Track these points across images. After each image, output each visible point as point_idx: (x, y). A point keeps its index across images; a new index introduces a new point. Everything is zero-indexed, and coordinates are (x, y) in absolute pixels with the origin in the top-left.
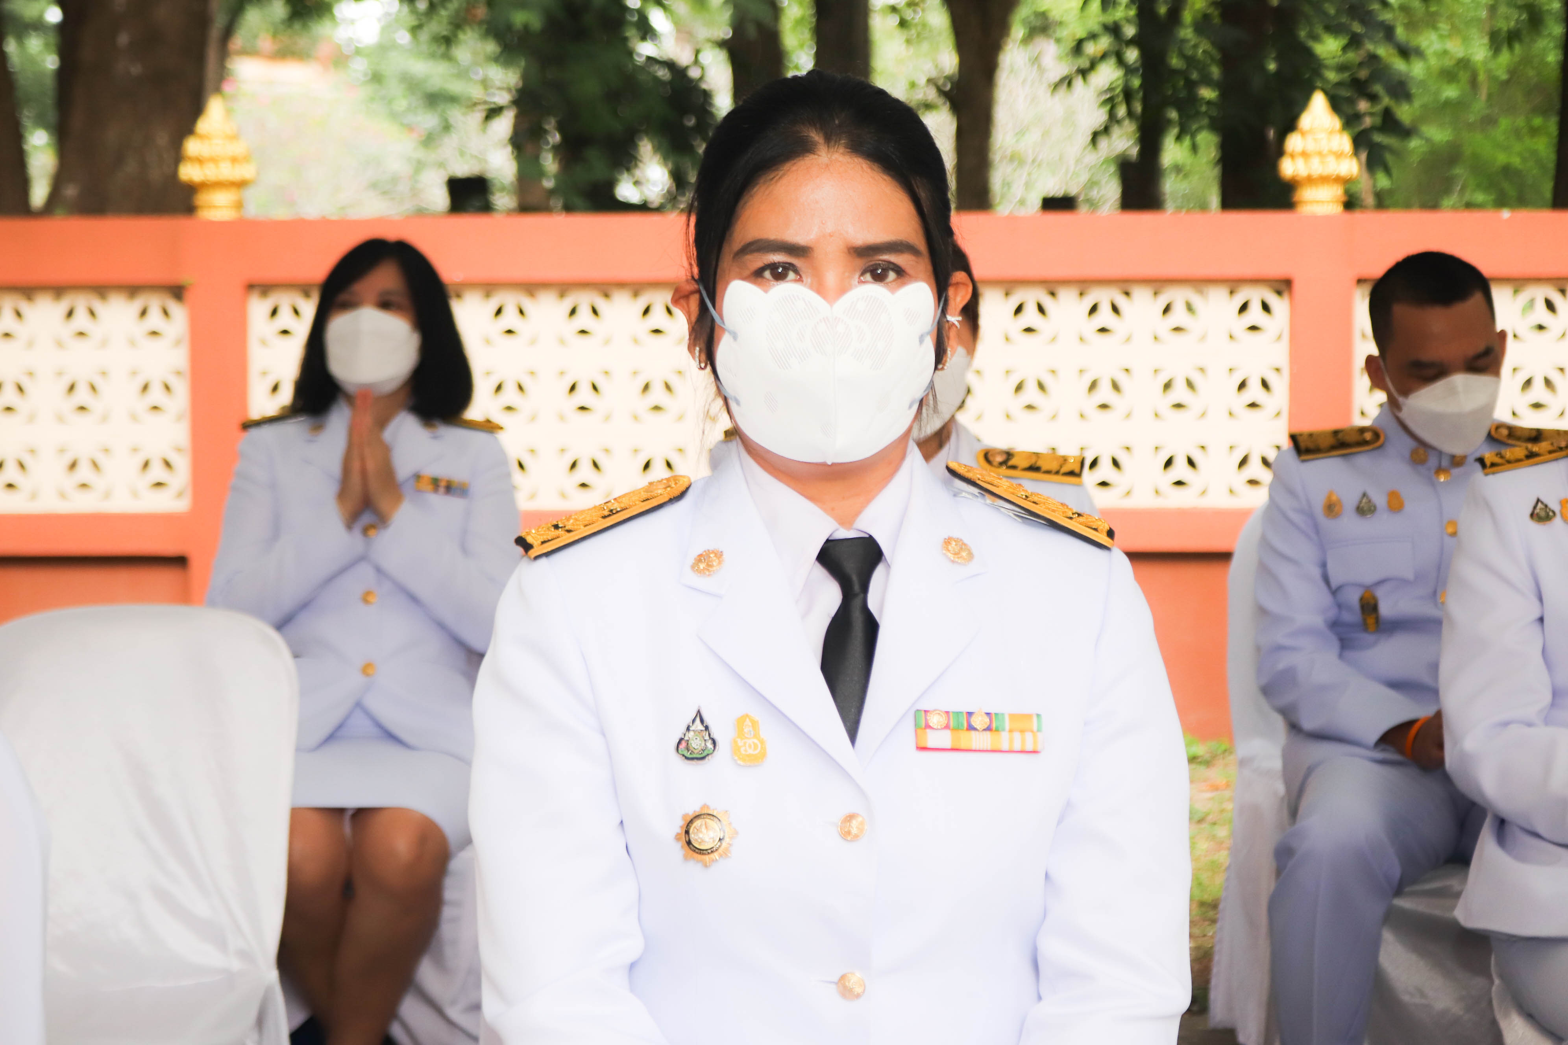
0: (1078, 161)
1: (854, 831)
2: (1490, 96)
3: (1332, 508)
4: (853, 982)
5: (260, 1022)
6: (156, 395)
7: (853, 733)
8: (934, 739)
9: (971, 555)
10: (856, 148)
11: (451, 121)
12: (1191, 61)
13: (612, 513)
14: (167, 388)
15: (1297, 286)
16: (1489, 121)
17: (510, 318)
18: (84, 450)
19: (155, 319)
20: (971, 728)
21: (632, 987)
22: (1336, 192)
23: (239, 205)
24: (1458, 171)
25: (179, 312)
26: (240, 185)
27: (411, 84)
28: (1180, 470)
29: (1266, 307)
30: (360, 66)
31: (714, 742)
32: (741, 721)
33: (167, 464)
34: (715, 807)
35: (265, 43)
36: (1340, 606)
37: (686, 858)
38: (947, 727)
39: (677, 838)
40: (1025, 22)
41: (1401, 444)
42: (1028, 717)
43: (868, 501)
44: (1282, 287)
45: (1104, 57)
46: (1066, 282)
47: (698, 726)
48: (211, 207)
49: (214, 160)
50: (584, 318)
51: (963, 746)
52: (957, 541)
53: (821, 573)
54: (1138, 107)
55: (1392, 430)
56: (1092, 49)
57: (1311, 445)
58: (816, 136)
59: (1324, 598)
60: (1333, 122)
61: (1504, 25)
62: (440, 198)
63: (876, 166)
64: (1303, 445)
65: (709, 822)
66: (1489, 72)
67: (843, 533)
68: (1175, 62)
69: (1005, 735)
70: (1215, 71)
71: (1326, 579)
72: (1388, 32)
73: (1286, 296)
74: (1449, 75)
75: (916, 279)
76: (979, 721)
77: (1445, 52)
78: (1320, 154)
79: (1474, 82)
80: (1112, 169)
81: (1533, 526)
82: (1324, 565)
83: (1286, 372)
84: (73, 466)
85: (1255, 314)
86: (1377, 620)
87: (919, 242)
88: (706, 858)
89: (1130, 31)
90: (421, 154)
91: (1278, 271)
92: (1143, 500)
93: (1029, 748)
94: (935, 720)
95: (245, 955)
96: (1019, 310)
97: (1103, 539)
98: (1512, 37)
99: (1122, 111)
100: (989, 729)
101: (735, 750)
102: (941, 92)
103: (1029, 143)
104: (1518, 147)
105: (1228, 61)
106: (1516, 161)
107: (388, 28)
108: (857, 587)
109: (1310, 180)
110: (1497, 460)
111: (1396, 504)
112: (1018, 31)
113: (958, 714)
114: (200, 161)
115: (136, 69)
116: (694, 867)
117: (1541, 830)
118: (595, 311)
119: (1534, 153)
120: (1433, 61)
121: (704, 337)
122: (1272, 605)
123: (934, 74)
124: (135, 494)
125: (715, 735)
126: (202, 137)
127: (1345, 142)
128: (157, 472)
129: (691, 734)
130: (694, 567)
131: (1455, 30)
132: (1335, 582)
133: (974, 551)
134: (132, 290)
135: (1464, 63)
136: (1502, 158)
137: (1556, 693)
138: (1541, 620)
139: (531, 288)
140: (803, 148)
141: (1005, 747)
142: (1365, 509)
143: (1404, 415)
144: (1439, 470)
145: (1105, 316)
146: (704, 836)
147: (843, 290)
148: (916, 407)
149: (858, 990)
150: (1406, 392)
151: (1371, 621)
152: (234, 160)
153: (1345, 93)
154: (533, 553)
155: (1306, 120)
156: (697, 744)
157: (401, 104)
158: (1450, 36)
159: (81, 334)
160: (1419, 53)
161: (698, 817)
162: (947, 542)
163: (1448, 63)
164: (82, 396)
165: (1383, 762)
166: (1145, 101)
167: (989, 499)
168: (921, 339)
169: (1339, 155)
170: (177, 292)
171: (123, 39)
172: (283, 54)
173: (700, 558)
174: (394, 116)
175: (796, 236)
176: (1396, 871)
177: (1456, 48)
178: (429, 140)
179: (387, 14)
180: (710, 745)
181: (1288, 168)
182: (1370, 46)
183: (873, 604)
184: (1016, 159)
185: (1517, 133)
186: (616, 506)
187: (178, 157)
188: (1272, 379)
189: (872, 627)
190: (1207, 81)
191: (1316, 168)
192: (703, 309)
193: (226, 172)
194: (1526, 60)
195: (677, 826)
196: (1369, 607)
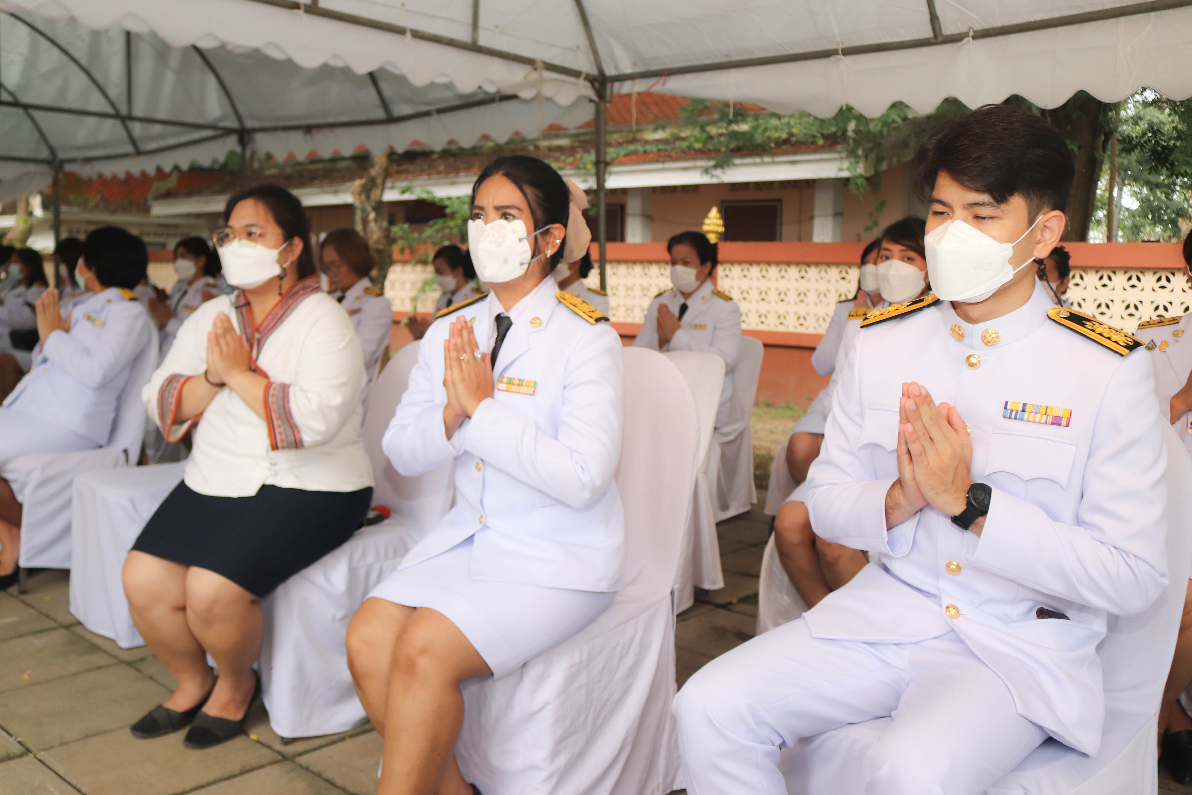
8: (501, 387)
20: (513, 384)
51: (509, 390)
75: (519, 219)
76: (516, 382)
87: (523, 207)
94: (504, 380)
100: (518, 385)
147: (492, 221)
168: (521, 240)
175: (482, 204)
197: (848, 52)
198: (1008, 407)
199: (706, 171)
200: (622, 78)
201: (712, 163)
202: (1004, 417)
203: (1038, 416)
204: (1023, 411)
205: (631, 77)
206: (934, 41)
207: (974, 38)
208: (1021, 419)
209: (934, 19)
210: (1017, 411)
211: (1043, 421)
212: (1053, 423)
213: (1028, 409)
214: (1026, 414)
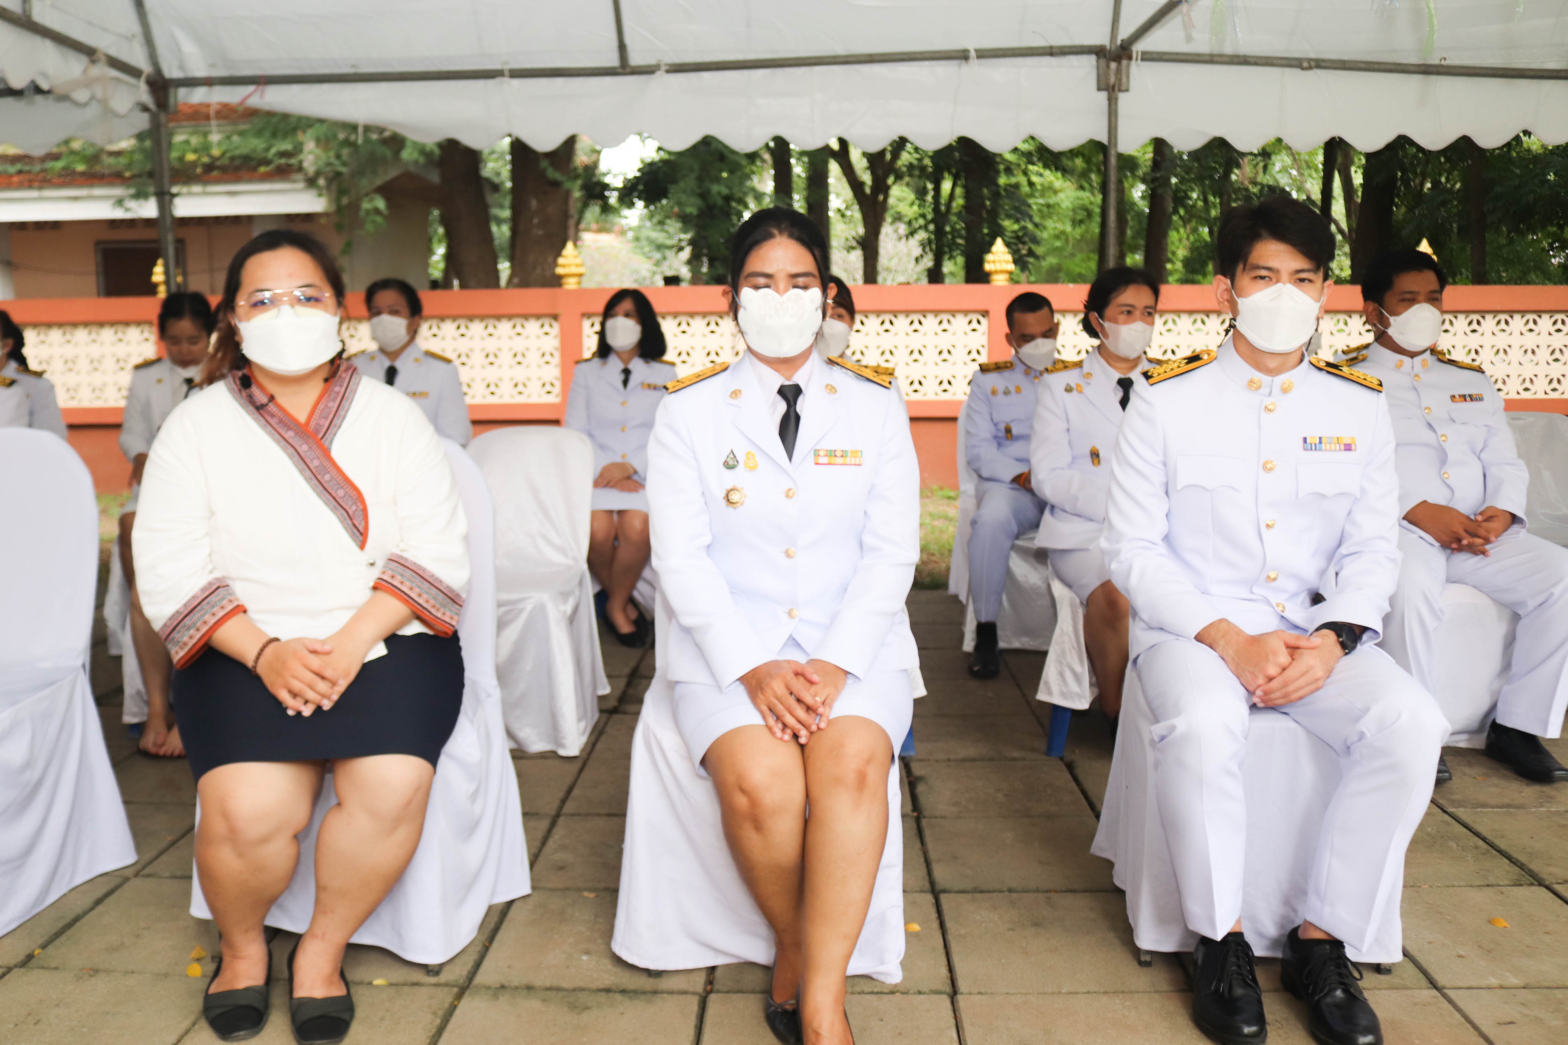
0: (913, 270)
1: (791, 495)
2: (1073, 245)
3: (994, 392)
4: (790, 552)
5: (581, 583)
6: (548, 358)
7: (790, 459)
8: (821, 460)
9: (836, 391)
10: (791, 236)
11: (667, 256)
12: (953, 229)
13: (699, 376)
14: (552, 355)
15: (991, 313)
16: (1073, 255)
17: (684, 327)
18: (520, 379)
19: (547, 328)
20: (835, 456)
21: (708, 554)
22: (1006, 276)
23: (579, 283)
24: (1061, 275)
25: (556, 325)
26: (580, 275)
27: (651, 241)
28: (945, 385)
29: (979, 322)
30: (630, 235)
31: (738, 462)
32: (748, 454)
33: (552, 385)
34: (738, 486)
35: (594, 226)
36: (998, 430)
37: (727, 506)
38: (826, 456)
39: (724, 498)
40: (892, 216)
41: (1020, 368)
42: (857, 452)
43: (796, 371)
44: (985, 314)
45: (920, 227)
46: (901, 312)
47: (732, 456)
48: (568, 284)
49: (569, 265)
50: (713, 327)
51: (832, 462)
52: (831, 385)
53: (779, 398)
54: (934, 247)
55: (1017, 362)
56: (916, 225)
57: (986, 368)
58: (775, 232)
59: (992, 427)
60: (1005, 249)
61: (1079, 217)
62: (661, 283)
63: (799, 243)
64: (983, 367)
65: (736, 492)
66: (1073, 236)
67: (787, 383)
68: (948, 229)
69: (848, 459)
70: (963, 232)
71: (992, 420)
72: (1031, 218)
73: (986, 317)
74: (1057, 237)
75: (814, 287)
76: (838, 454)
77: (1056, 228)
78: (1000, 261)
79: (1067, 240)
80: (926, 274)
81: (1066, 394)
82: (991, 415)
83: (986, 347)
84: (516, 385)
85: (975, 325)
86: (1012, 436)
87: (816, 273)
88: (735, 505)
89: (930, 217)
90: (654, 268)
91: (983, 307)
92: (930, 397)
93: (858, 463)
94: (821, 453)
95: (575, 559)
96: (883, 323)
97: (887, 385)
98: (1081, 222)
99: (928, 249)
100: (842, 456)
101: (745, 464)
102: (858, 242)
103: (893, 264)
104: (1084, 265)
105: (968, 228)
106: (1083, 271)
107: (642, 219)
108: (792, 403)
109: (996, 272)
110: (1053, 369)
111: (1018, 390)
112: (889, 219)
113: (830, 451)
114: (563, 266)
115: (540, 232)
116: (730, 509)
117: (1068, 509)
118: (717, 324)
119: (1090, 268)
120: (1051, 232)
121: (733, 310)
122: (971, 430)
123: (855, 235)
124: (540, 396)
125: (738, 460)
126: (564, 257)
127: (1009, 258)
128: (548, 388)
129: (729, 459)
130: (731, 396)
131: (1059, 220)
132: (995, 420)
133: (837, 389)
134: (538, 317)
135: (1063, 232)
136: (1078, 270)
137: (1074, 458)
138: (1068, 430)
139: (692, 315)
140: (770, 236)
141: (848, 462)
142: (1007, 393)
143: (1020, 356)
144: (1036, 377)
145: (916, 325)
146: (734, 497)
147: (786, 291)
148: (815, 336)
149: (792, 555)
150: (1020, 346)
151: (1009, 436)
152: (577, 266)
153: (1013, 241)
154: (669, 391)
155: (994, 248)
156: (731, 463)
157: (647, 249)
158: (1058, 221)
159: (519, 334)
160: (1045, 228)
161: (732, 490)
162: (827, 386)
163: (1057, 232)
164: (519, 358)
165: (1013, 489)
166: (936, 244)
167: (844, 370)
168: (817, 310)
169: (1007, 262)
170: (555, 317)
171: (536, 221)
172: (600, 230)
173: (732, 393)
174: (644, 254)
175: (768, 270)
176: (1015, 529)
177: (1060, 226)
178: (658, 264)
179: (642, 214)
180: (736, 463)
181: (988, 267)
182: (1023, 223)
183: (798, 410)
184: (888, 270)
185: (1083, 261)
186: (701, 373)
187: (555, 264)
188: (981, 350)
189: (798, 418)
190: (961, 237)
191: (998, 267)
192: (733, 298)
193: (574, 270)
194: (1087, 231)
195: (724, 494)
196: (1008, 430)
197: (517, 74)
198: (1308, 441)
199: (120, 202)
200: (191, 83)
201: (132, 191)
202: (1305, 449)
203: (1333, 446)
204: (1320, 443)
205: (208, 82)
206: (620, 71)
207: (668, 72)
208: (1321, 450)
209: (622, 47)
210: (1315, 444)
211: (1338, 448)
212: (1345, 450)
213: (1323, 441)
214: (1323, 445)
